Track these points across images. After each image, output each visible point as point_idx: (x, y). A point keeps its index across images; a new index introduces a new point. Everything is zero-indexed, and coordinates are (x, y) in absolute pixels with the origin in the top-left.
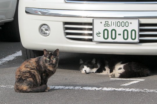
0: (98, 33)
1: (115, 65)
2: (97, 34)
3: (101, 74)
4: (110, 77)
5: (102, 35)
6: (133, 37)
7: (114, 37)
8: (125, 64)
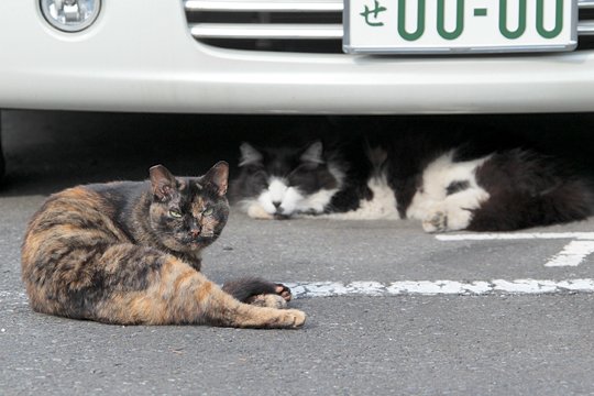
0: (372, 8)
1: (425, 166)
2: (366, 14)
3: (351, 215)
4: (430, 228)
5: (390, 17)
6: (549, 25)
7: (450, 26)
8: (480, 162)
